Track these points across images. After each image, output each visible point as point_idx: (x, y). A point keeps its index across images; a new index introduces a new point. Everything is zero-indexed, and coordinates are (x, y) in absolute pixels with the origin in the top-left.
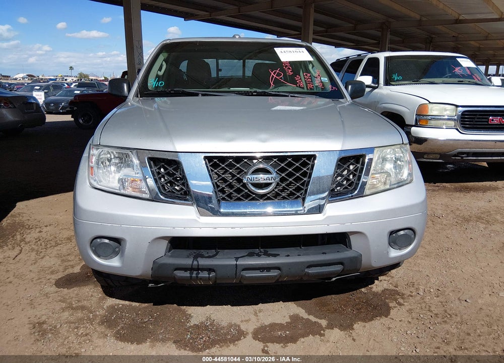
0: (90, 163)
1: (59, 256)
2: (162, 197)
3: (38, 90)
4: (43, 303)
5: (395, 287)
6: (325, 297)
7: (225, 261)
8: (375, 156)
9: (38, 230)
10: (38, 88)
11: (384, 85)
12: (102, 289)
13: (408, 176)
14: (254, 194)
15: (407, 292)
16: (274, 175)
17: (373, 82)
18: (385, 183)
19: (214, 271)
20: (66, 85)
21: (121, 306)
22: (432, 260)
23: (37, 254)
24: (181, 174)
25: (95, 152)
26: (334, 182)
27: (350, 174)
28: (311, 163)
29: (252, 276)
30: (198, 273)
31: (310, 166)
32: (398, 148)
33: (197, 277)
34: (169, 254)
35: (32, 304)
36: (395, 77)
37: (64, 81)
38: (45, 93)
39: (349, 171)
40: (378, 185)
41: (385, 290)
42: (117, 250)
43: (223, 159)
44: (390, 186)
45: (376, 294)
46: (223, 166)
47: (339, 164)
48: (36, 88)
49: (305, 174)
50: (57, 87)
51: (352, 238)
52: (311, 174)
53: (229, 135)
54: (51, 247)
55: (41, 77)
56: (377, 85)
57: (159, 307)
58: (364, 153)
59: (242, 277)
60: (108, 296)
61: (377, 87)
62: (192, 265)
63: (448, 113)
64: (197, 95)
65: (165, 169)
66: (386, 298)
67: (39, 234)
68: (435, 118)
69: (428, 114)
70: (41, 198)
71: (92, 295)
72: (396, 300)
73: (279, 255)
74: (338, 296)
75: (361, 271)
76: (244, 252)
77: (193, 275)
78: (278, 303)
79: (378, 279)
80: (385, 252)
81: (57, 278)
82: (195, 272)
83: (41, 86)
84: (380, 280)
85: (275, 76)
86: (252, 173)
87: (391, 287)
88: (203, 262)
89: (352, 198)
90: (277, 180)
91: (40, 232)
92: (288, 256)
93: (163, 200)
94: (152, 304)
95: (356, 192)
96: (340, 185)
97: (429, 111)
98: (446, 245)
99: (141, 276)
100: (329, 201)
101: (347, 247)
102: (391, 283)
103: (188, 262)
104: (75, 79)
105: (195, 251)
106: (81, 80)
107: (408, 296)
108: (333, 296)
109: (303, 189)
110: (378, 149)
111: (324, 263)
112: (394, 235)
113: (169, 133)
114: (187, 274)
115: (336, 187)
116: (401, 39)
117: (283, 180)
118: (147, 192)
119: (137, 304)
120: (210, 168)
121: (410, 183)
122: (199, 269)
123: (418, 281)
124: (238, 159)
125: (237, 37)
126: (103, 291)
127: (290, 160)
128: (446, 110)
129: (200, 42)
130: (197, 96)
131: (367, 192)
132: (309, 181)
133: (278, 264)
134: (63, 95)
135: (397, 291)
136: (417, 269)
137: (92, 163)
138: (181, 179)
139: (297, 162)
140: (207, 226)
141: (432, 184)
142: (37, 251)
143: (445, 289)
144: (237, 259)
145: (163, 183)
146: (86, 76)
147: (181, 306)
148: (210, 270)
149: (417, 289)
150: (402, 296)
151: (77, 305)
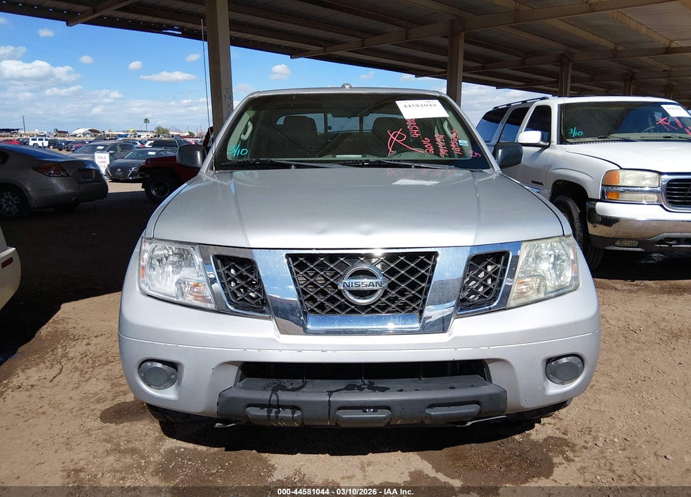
0: (141, 262)
1: (108, 378)
2: (230, 307)
3: (102, 151)
4: (82, 443)
5: (564, 433)
6: (462, 446)
7: (314, 395)
8: (523, 253)
9: (85, 342)
10: (102, 148)
11: (558, 144)
12: (161, 425)
13: (571, 281)
14: (353, 304)
15: (580, 442)
16: (380, 279)
17: (542, 139)
18: (538, 290)
19: (299, 409)
20: (139, 144)
21: (182, 450)
22: (620, 395)
23: (81, 375)
24: (256, 277)
25: (147, 247)
26: (464, 288)
27: (488, 278)
28: (431, 263)
29: (351, 418)
30: (278, 412)
31: (430, 267)
32: (555, 242)
33: (277, 417)
34: (241, 384)
35: (68, 444)
36: (574, 132)
37: (137, 138)
38: (110, 154)
39: (486, 274)
40: (528, 294)
41: (548, 440)
42: (173, 377)
43: (312, 258)
44: (546, 293)
45: (535, 444)
46: (312, 266)
47: (471, 264)
48: (99, 147)
49: (423, 278)
50: (127, 146)
51: (491, 366)
52: (431, 278)
53: (320, 225)
54: (99, 365)
55: (107, 132)
56: (548, 144)
57: (233, 453)
58: (506, 249)
59: (338, 418)
60: (168, 436)
61: (548, 147)
62: (270, 400)
63: (648, 182)
64: (288, 166)
65: (237, 270)
66: (549, 450)
67: (85, 348)
68: (629, 190)
69: (619, 185)
70: (93, 298)
71: (146, 434)
72: (563, 453)
73: (388, 389)
74: (480, 445)
75: (507, 412)
76: (341, 384)
77: (272, 414)
78: (395, 453)
79: (539, 422)
80: (540, 388)
81: (104, 409)
82: (274, 410)
83: (105, 146)
84: (542, 423)
85: (395, 139)
86: (350, 276)
87: (558, 434)
88: (284, 396)
89: (490, 311)
90: (385, 285)
91: (88, 344)
92: (401, 390)
93: (232, 311)
94: (224, 448)
95: (495, 304)
96: (473, 292)
97: (621, 181)
98: (642, 373)
99: (203, 412)
100: (457, 315)
101: (485, 379)
102: (558, 429)
103: (265, 396)
104: (151, 135)
105: (275, 380)
106: (159, 136)
107: (581, 448)
108: (474, 445)
109: (421, 299)
110: (526, 243)
111: (452, 401)
112: (553, 363)
113: (242, 222)
114: (263, 413)
115: (469, 296)
116: (589, 76)
117: (392, 286)
118: (212, 300)
119: (204, 448)
120: (293, 269)
121: (574, 290)
122: (280, 406)
123: (598, 426)
124: (333, 258)
125: (347, 87)
126: (162, 428)
127: (402, 258)
128: (644, 179)
129: (298, 96)
130: (290, 168)
131: (511, 302)
132: (429, 288)
133: (387, 401)
134: (134, 157)
135: (565, 440)
136: (597, 408)
137: (143, 262)
138: (257, 284)
139: (412, 262)
140: (291, 347)
141: (629, 282)
142: (82, 371)
143: (636, 439)
144: (330, 393)
145: (233, 289)
146: (165, 132)
147: (262, 453)
148: (294, 408)
149: (596, 438)
150: (573, 447)
151: (126, 447)
